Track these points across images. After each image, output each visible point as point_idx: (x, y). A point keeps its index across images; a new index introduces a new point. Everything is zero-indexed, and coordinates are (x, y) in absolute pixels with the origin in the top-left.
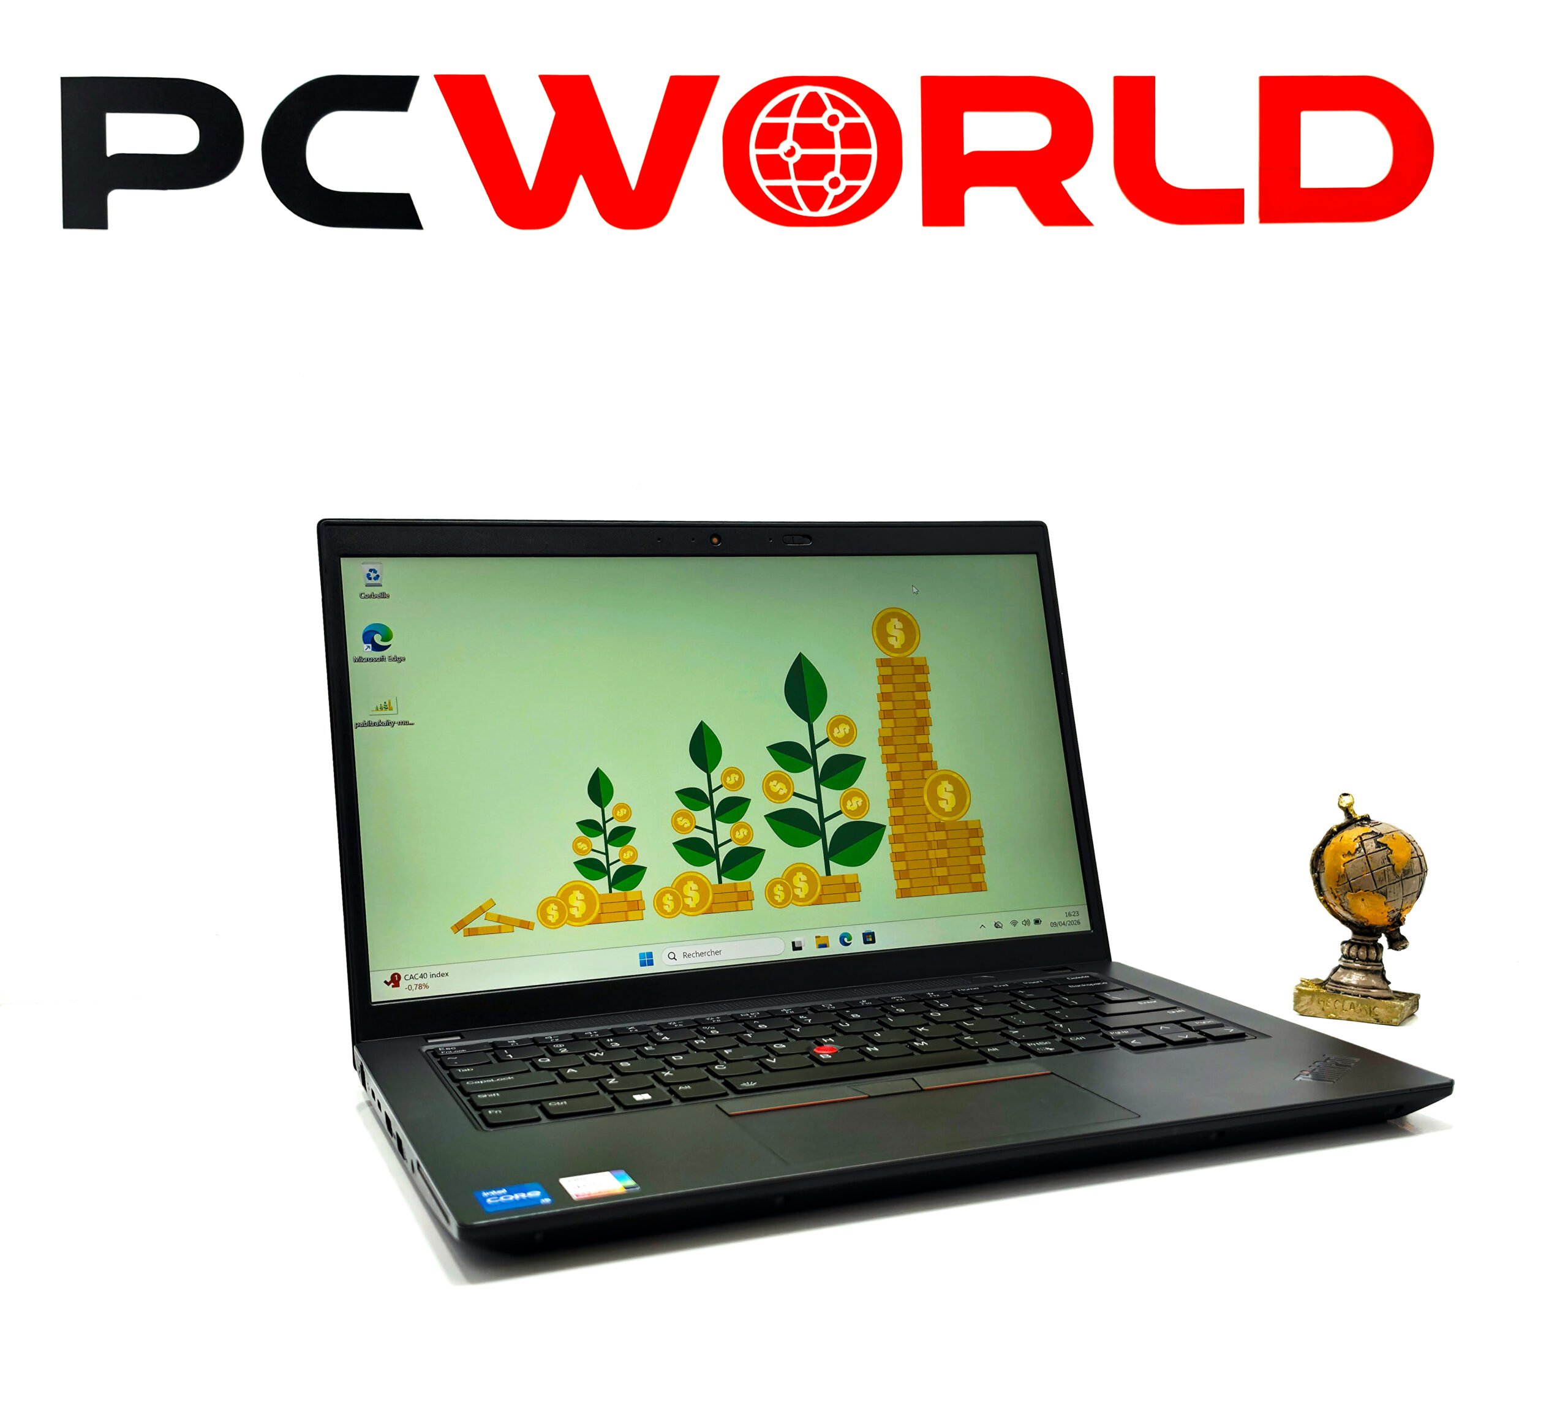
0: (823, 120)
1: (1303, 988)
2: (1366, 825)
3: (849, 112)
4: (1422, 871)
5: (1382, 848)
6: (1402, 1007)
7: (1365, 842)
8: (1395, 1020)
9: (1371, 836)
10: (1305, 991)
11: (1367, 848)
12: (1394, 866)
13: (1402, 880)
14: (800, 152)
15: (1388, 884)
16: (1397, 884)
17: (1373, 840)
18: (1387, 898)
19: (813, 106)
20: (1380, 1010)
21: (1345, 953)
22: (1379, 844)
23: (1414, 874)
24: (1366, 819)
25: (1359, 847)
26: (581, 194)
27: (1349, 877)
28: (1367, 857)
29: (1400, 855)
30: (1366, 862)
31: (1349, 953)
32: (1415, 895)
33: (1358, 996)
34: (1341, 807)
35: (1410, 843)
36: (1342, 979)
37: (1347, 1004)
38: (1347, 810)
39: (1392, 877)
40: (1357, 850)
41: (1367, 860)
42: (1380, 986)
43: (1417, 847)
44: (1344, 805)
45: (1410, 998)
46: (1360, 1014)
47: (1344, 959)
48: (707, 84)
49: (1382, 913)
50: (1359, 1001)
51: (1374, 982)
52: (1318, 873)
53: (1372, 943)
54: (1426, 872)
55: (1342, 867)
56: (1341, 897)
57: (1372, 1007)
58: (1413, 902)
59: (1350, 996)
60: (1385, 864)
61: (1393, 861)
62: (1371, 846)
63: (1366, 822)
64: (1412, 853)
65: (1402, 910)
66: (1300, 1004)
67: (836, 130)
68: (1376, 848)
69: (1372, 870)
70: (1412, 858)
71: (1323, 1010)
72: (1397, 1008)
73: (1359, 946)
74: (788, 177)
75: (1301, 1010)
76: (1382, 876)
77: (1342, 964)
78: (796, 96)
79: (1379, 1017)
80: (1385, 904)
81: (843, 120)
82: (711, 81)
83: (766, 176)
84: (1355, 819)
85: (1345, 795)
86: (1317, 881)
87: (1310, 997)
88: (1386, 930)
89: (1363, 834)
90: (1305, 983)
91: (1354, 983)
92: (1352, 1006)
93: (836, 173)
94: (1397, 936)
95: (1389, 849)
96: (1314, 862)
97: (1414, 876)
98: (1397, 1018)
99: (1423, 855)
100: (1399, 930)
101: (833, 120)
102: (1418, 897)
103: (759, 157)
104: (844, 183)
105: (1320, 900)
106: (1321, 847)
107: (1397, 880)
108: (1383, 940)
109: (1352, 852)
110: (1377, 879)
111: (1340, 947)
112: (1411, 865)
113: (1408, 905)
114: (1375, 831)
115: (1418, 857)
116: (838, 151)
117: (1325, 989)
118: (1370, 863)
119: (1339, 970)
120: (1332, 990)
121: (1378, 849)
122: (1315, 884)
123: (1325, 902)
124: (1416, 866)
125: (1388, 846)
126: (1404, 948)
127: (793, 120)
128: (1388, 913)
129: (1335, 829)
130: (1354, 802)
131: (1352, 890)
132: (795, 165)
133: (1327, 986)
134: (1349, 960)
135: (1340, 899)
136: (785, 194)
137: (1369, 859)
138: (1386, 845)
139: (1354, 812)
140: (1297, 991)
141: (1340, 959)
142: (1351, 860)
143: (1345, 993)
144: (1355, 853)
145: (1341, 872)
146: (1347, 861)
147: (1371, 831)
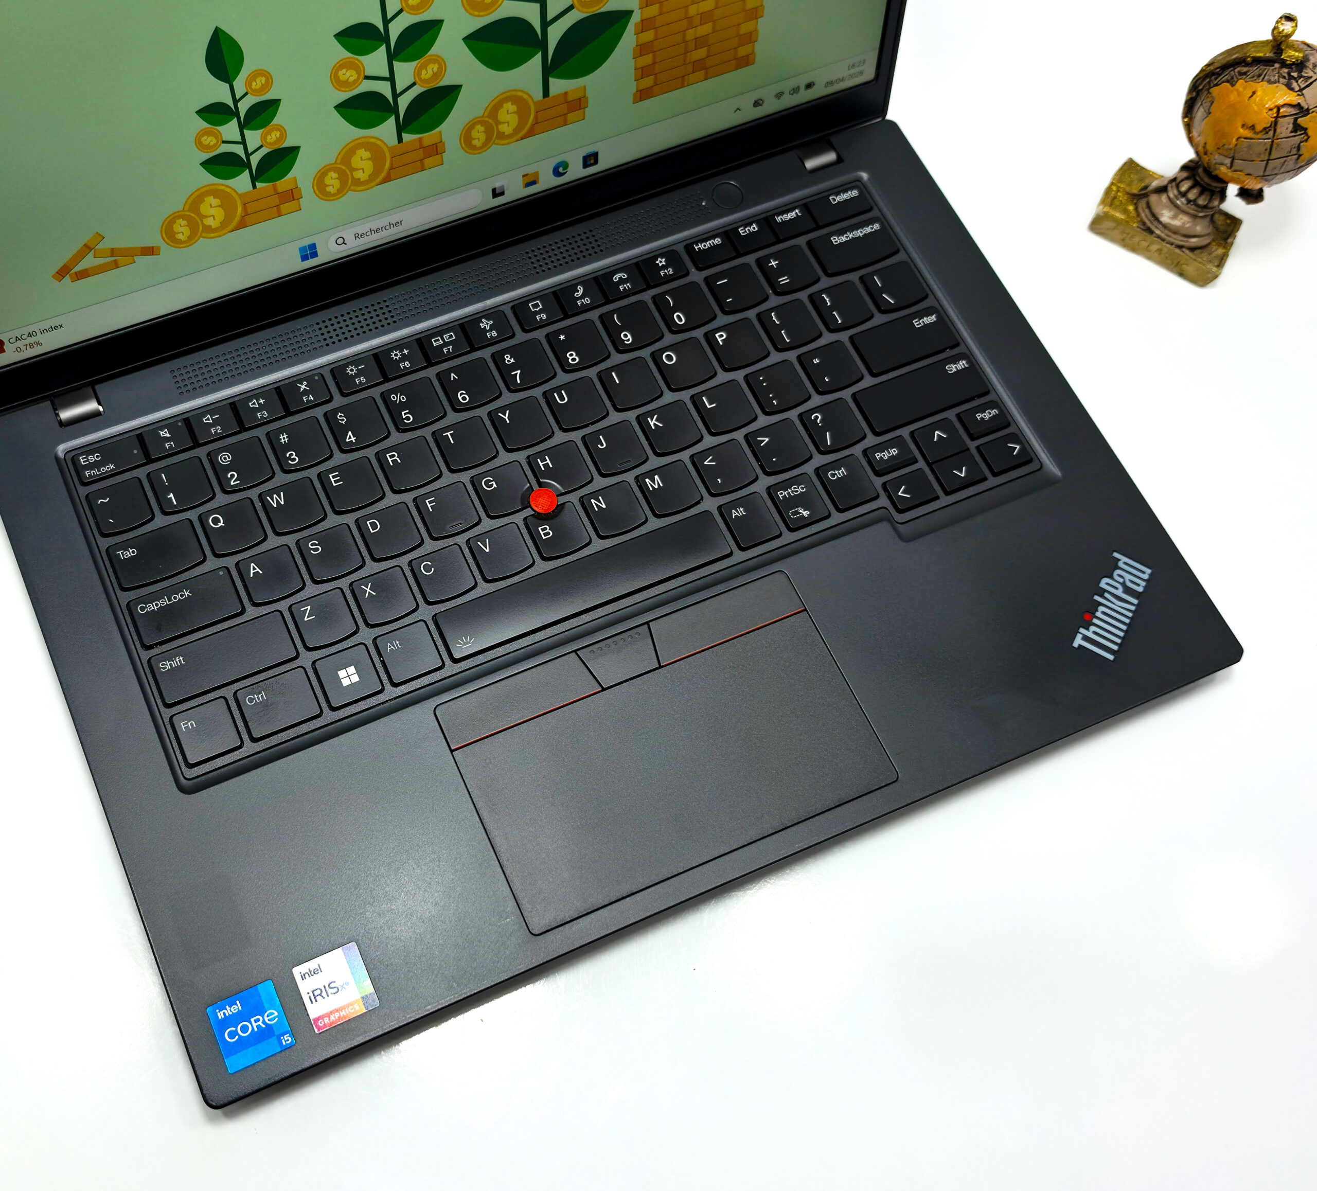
5: (1299, 133)
7: (1280, 120)
8: (1200, 280)
9: (1293, 111)
10: (1112, 212)
11: (1279, 129)
12: (1300, 155)
13: (1298, 169)
17: (1292, 120)
20: (1190, 269)
22: (1297, 130)
25: (1270, 126)
27: (1236, 152)
28: (1273, 141)
33: (1172, 244)
36: (1163, 216)
37: (1153, 247)
39: (1290, 164)
40: (1265, 126)
41: (1272, 146)
42: (1203, 233)
50: (1169, 251)
51: (1199, 228)
53: (1218, 190)
55: (1234, 140)
56: (1213, 160)
57: (1182, 262)
59: (1163, 242)
60: (1291, 152)
61: (1302, 151)
62: (1285, 126)
63: (1296, 73)
66: (1101, 221)
68: (1292, 132)
69: (1271, 155)
72: (1210, 274)
73: (1203, 191)
75: (1098, 228)
79: (1184, 271)
85: (1290, 18)
87: (1115, 225)
89: (1283, 106)
91: (1175, 227)
92: (1160, 251)
94: (1255, 192)
95: (1307, 135)
98: (1203, 276)
107: (1293, 169)
109: (1259, 128)
110: (1269, 168)
114: (1302, 102)
117: (1137, 216)
118: (1273, 149)
119: (1162, 196)
120: (1144, 224)
121: (1293, 134)
125: (1308, 131)
130: (1295, 26)
131: (1232, 167)
133: (1140, 210)
134: (1181, 196)
137: (1275, 146)
138: (1306, 129)
142: (1250, 139)
143: (1159, 237)
144: (1261, 132)
145: (1230, 144)
146: (1245, 136)
147: (1295, 103)
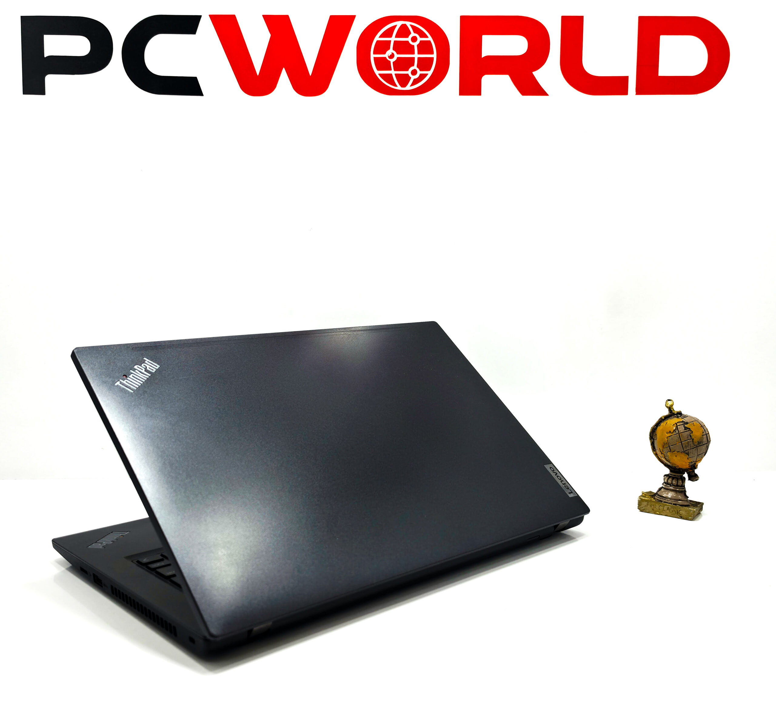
0: (409, 39)
1: (643, 498)
2: (680, 417)
3: (422, 35)
4: (708, 442)
5: (687, 430)
6: (694, 511)
7: (678, 427)
8: (690, 518)
9: (682, 423)
10: (644, 499)
11: (679, 430)
12: (693, 439)
13: (697, 447)
14: (396, 56)
15: (689, 448)
16: (695, 449)
17: (683, 426)
18: (689, 456)
19: (404, 31)
20: (683, 512)
21: (666, 481)
22: (686, 428)
23: (703, 444)
24: (680, 413)
25: (676, 429)
26: (284, 78)
27: (669, 444)
28: (679, 434)
29: (697, 434)
30: (679, 437)
31: (667, 481)
32: (704, 454)
33: (671, 504)
34: (667, 407)
35: (702, 428)
36: (663, 494)
37: (666, 508)
38: (670, 409)
39: (692, 445)
40: (674, 430)
41: (680, 436)
42: (683, 499)
43: (705, 429)
44: (669, 406)
45: (698, 506)
46: (672, 513)
47: (665, 484)
48: (349, 20)
49: (686, 463)
50: (672, 507)
51: (680, 497)
52: (653, 439)
53: (680, 477)
54: (710, 442)
55: (666, 439)
56: (665, 454)
57: (679, 510)
58: (702, 458)
59: (667, 504)
60: (689, 439)
61: (693, 437)
62: (681, 429)
63: (679, 416)
64: (703, 433)
65: (696, 461)
66: (642, 506)
67: (415, 44)
68: (684, 430)
69: (682, 441)
70: (703, 435)
71: (653, 510)
72: (692, 512)
73: (673, 478)
74: (391, 69)
75: (641, 509)
76: (687, 445)
77: (664, 486)
78: (395, 26)
79: (682, 515)
80: (688, 458)
81: (419, 39)
82: (351, 19)
83: (378, 69)
84: (674, 413)
85: (669, 400)
86: (653, 444)
87: (647, 503)
88: (688, 471)
89: (678, 422)
90: (644, 494)
91: (670, 497)
92: (668, 509)
93: (415, 67)
94: (693, 474)
95: (691, 431)
96: (651, 434)
97: (703, 445)
98: (691, 517)
99: (709, 433)
100: (694, 471)
101: (414, 39)
102: (705, 455)
103: (375, 58)
104: (419, 72)
105: (654, 453)
106: (655, 427)
107: (695, 447)
108: (686, 475)
109: (672, 431)
110: (684, 446)
111: (663, 478)
112: (702, 439)
113: (699, 459)
114: (684, 421)
115: (706, 434)
116: (416, 56)
117: (654, 498)
118: (681, 438)
119: (662, 490)
120: (658, 500)
121: (685, 431)
122: (651, 445)
123: (656, 455)
124: (705, 439)
125: (691, 429)
126: (696, 480)
127: (393, 39)
128: (689, 463)
129: (663, 418)
130: (673, 404)
131: (671, 451)
132: (394, 63)
133: (655, 497)
134: (667, 485)
135: (664, 455)
136: (388, 78)
137: (681, 436)
138: (689, 429)
139: (674, 409)
140: (640, 500)
141: (663, 484)
142: (671, 436)
143: (665, 502)
144: (673, 432)
145: (665, 441)
146: (669, 436)
147: (682, 421)
